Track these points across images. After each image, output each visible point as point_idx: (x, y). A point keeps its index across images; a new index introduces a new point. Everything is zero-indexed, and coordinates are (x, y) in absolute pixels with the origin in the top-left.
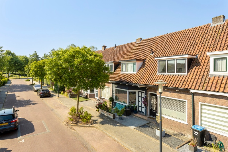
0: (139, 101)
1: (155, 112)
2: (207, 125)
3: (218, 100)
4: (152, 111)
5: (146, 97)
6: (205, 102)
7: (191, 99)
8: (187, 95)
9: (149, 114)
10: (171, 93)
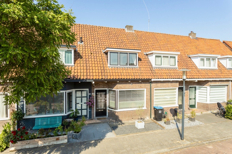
0: (76, 104)
1: (103, 110)
2: (160, 104)
3: (165, 84)
4: (99, 110)
5: (90, 96)
6: (158, 87)
7: (149, 87)
8: (146, 84)
9: (95, 116)
10: (133, 85)
